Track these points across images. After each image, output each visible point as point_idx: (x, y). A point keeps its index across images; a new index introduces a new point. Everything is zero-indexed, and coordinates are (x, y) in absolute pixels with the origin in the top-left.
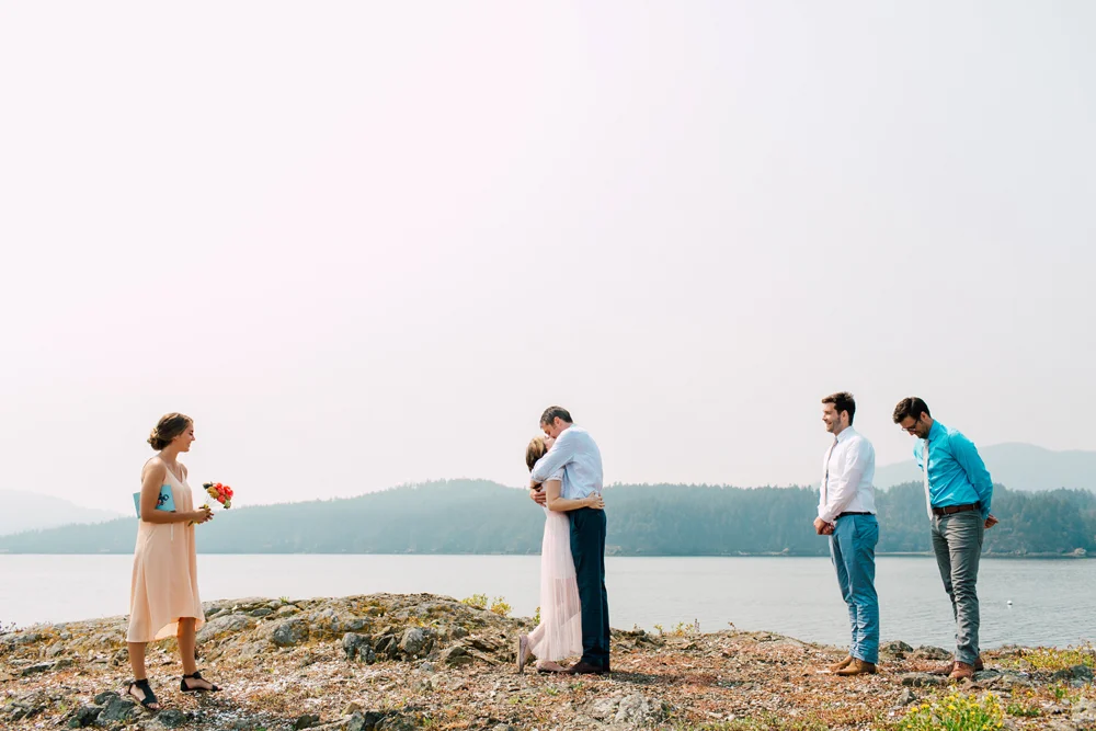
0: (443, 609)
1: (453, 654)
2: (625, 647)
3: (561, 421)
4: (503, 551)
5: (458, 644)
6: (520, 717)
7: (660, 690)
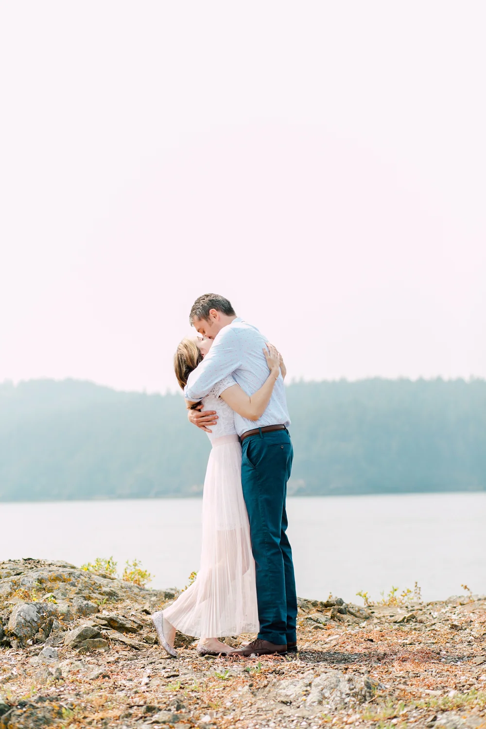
0: (58, 578)
1: (82, 636)
2: (317, 621)
3: (220, 314)
4: (113, 493)
5: (86, 623)
6: (184, 704)
7: (364, 669)
